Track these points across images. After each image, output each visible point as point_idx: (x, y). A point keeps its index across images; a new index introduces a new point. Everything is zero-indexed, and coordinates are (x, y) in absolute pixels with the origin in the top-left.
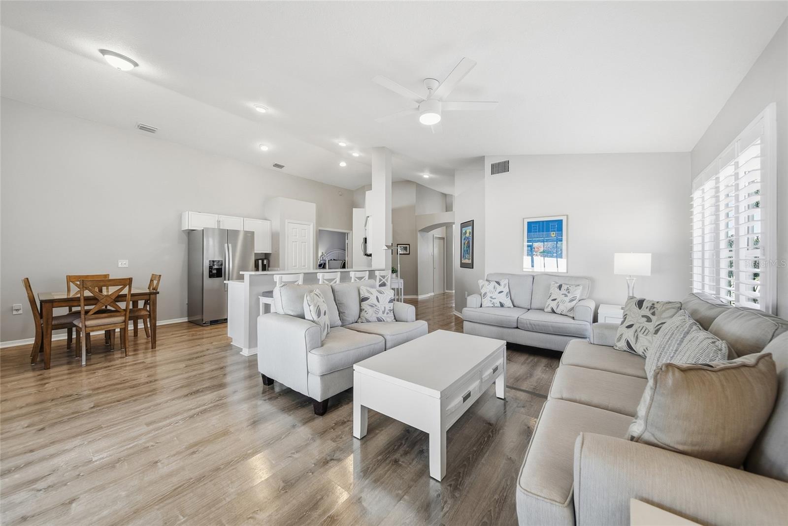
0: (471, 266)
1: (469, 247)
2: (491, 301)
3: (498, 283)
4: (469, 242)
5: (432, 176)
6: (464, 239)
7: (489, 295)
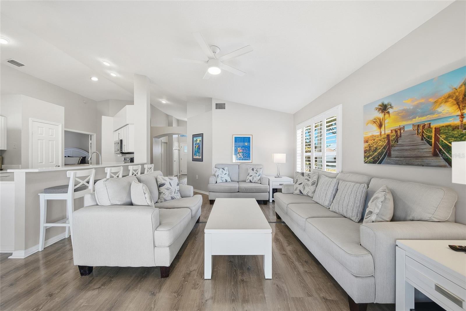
0: (201, 160)
1: (199, 149)
2: (221, 179)
3: (223, 169)
4: (199, 146)
5: (168, 102)
6: (196, 144)
7: (220, 176)
